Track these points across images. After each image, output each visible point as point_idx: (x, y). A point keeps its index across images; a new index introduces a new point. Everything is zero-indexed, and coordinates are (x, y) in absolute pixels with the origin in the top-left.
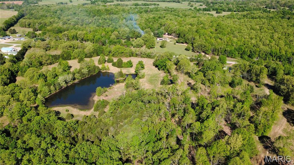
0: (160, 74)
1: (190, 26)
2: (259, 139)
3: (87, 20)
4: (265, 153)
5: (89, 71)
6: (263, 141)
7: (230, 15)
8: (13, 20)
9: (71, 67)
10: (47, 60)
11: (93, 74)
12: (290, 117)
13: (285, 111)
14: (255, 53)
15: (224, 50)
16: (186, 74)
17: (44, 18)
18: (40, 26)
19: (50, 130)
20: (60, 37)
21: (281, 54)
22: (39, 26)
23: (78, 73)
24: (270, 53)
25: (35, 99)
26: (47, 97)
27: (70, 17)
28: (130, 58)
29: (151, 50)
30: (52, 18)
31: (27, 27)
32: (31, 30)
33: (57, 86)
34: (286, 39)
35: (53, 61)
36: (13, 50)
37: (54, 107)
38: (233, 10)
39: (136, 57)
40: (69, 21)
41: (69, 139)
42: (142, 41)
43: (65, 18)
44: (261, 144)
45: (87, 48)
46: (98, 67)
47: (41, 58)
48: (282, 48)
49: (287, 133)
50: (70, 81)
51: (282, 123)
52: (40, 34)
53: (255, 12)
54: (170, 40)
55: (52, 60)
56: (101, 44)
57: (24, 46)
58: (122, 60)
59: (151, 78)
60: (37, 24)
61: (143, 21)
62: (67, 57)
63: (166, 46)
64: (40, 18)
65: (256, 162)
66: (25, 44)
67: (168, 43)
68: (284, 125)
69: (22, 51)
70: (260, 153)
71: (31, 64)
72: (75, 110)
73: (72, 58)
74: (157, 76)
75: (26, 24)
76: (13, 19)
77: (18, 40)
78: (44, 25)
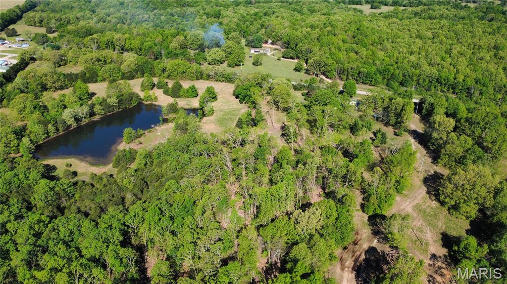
0: (241, 109)
1: (309, 29)
2: (369, 220)
3: (140, 16)
4: (371, 241)
5: (119, 101)
6: (374, 222)
7: (391, 12)
8: (14, 13)
9: (93, 94)
10: (55, 82)
11: (127, 107)
12: (434, 186)
13: (430, 176)
14: (412, 78)
15: (357, 72)
16: (284, 111)
17: (67, 10)
18: (59, 25)
19: (26, 194)
20: (85, 43)
21: (456, 81)
22: (57, 25)
23: (101, 104)
24: (437, 79)
25: (18, 145)
26: (41, 142)
27: (112, 10)
28: (197, 81)
29: (236, 70)
30: (81, 11)
31: (37, 25)
32: (43, 31)
33: (61, 125)
34: (472, 56)
35: (66, 83)
36: (4, 64)
37: (49, 159)
38: (401, 4)
39: (207, 80)
40: (109, 16)
41: (51, 209)
42: (222, 52)
43: (104, 11)
44: (369, 227)
45: (126, 63)
46: (138, 96)
47: (44, 78)
48: (460, 70)
49: (420, 211)
50: (85, 118)
51: (416, 195)
52: (55, 38)
53: (437, 7)
54: (272, 52)
55: (65, 81)
56: (153, 57)
57: (23, 57)
58: (182, 84)
59: (223, 115)
60: (53, 20)
61: (236, 20)
62: (91, 77)
63: (262, 62)
64: (61, 11)
65: (351, 256)
66: (25, 53)
67: (269, 57)
68: (419, 198)
69: (18, 66)
70: (362, 242)
71: (27, 88)
72: (83, 164)
73: (99, 79)
74: (235, 112)
75: (36, 19)
76: (14, 11)
77: (17, 47)
78: (66, 22)
